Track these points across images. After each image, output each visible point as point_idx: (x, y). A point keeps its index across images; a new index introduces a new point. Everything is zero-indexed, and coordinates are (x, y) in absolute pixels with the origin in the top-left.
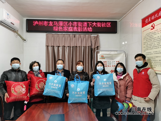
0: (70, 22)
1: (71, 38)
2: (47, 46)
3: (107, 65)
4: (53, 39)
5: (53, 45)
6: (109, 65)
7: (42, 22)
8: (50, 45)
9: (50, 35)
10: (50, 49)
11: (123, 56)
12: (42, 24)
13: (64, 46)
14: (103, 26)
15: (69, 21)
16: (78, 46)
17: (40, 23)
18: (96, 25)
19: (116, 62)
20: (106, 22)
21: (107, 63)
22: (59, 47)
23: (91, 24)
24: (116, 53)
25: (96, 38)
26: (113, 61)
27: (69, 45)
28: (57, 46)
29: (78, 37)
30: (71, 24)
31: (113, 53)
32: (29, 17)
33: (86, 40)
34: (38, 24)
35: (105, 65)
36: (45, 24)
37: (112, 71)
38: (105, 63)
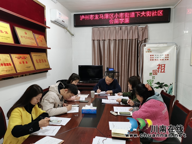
0: (117, 14)
1: (117, 30)
2: (94, 41)
3: (154, 59)
4: (98, 33)
5: (98, 39)
6: (157, 59)
7: (88, 16)
8: (96, 39)
9: (96, 28)
10: (96, 42)
11: (174, 49)
12: (88, 18)
13: (110, 40)
14: (153, 16)
15: (115, 13)
16: (124, 39)
17: (87, 17)
19: (165, 55)
22: (104, 40)
23: (140, 13)
24: (165, 45)
25: (144, 29)
26: (162, 54)
27: (115, 39)
28: (103, 40)
29: (124, 30)
30: (117, 15)
31: (161, 45)
32: (76, 12)
33: (132, 32)
34: (85, 18)
35: (152, 59)
36: (91, 18)
37: (159, 65)
38: (152, 57)
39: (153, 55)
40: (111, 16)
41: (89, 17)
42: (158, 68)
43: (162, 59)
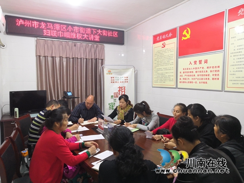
0: (70, 26)
3: (115, 81)
5: (46, 55)
6: (117, 81)
7: (29, 22)
8: (42, 55)
10: (42, 60)
11: (132, 72)
12: (29, 25)
13: (62, 57)
14: (109, 36)
15: (68, 25)
16: (79, 57)
17: (27, 23)
18: (102, 33)
20: (113, 30)
21: (115, 79)
22: (55, 57)
23: (96, 31)
26: (122, 76)
27: (68, 56)
29: (79, 47)
30: (71, 29)
34: (24, 25)
35: (113, 81)
36: (34, 25)
37: (120, 87)
38: (113, 79)
39: (114, 78)
40: (63, 28)
41: (32, 24)
42: (119, 91)
43: (122, 81)
